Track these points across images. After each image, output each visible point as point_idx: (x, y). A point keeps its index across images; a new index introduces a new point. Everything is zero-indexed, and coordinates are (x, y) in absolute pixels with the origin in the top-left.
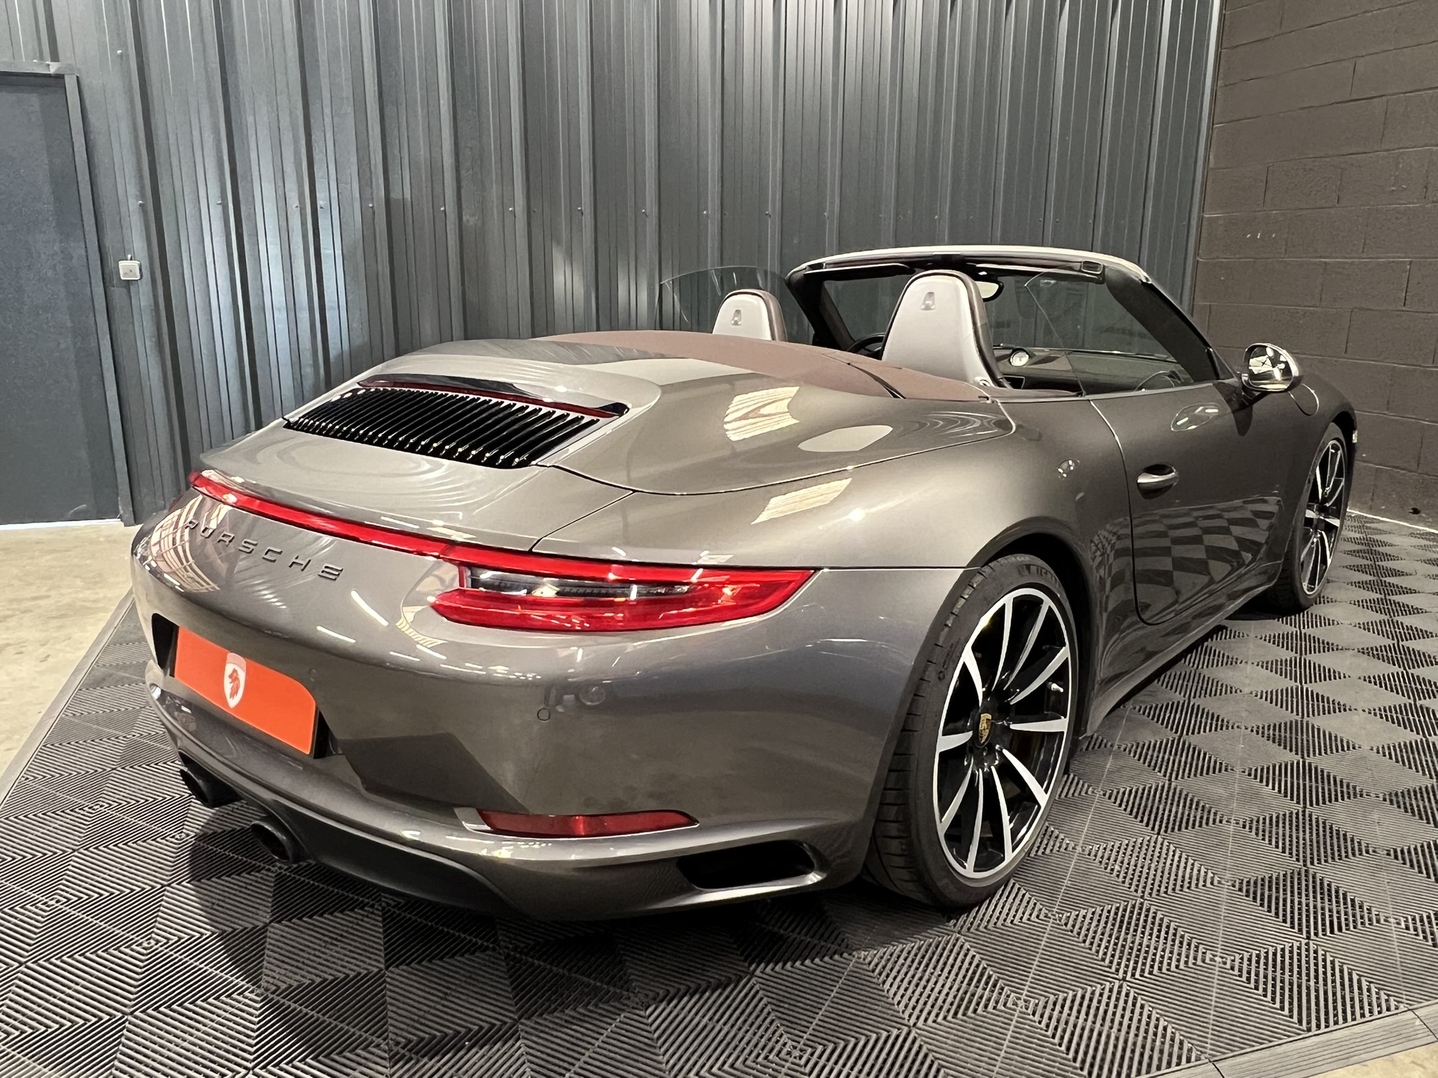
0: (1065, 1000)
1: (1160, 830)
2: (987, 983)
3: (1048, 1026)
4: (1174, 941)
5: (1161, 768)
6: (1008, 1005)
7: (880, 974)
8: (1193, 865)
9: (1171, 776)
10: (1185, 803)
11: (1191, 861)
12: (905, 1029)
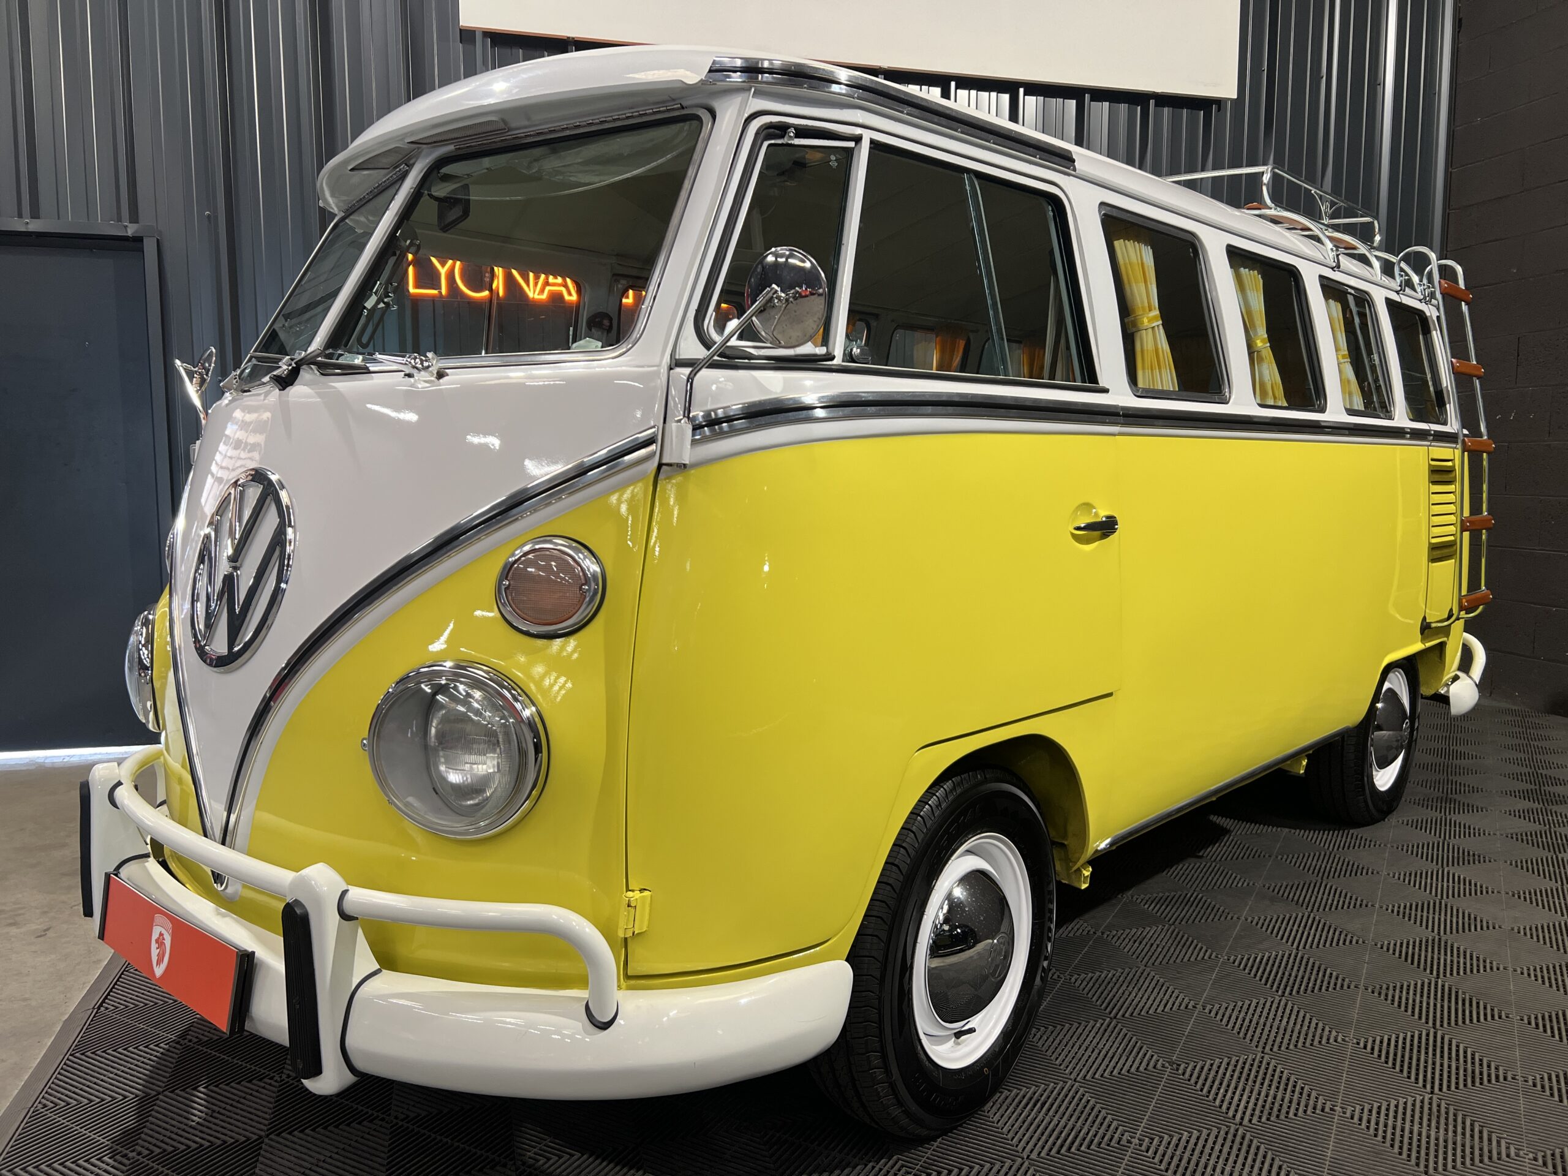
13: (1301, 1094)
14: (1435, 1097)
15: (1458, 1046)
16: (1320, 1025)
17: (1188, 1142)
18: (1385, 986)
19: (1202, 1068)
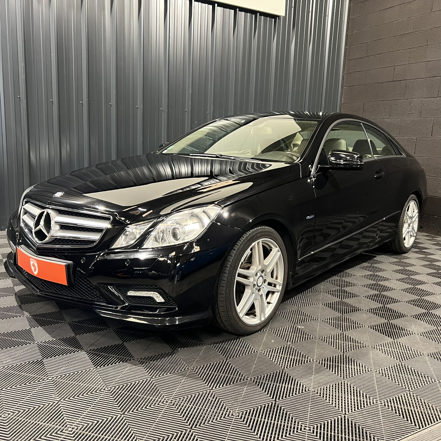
0: (393, 400)
1: (394, 338)
2: (363, 396)
3: (392, 409)
4: (419, 376)
5: (383, 317)
6: (375, 403)
7: (323, 396)
8: (411, 349)
9: (388, 320)
10: (397, 328)
11: (410, 349)
12: (343, 416)
13: (309, 317)
14: (343, 315)
15: (348, 304)
16: (312, 301)
17: (281, 329)
18: (328, 291)
19: (283, 313)
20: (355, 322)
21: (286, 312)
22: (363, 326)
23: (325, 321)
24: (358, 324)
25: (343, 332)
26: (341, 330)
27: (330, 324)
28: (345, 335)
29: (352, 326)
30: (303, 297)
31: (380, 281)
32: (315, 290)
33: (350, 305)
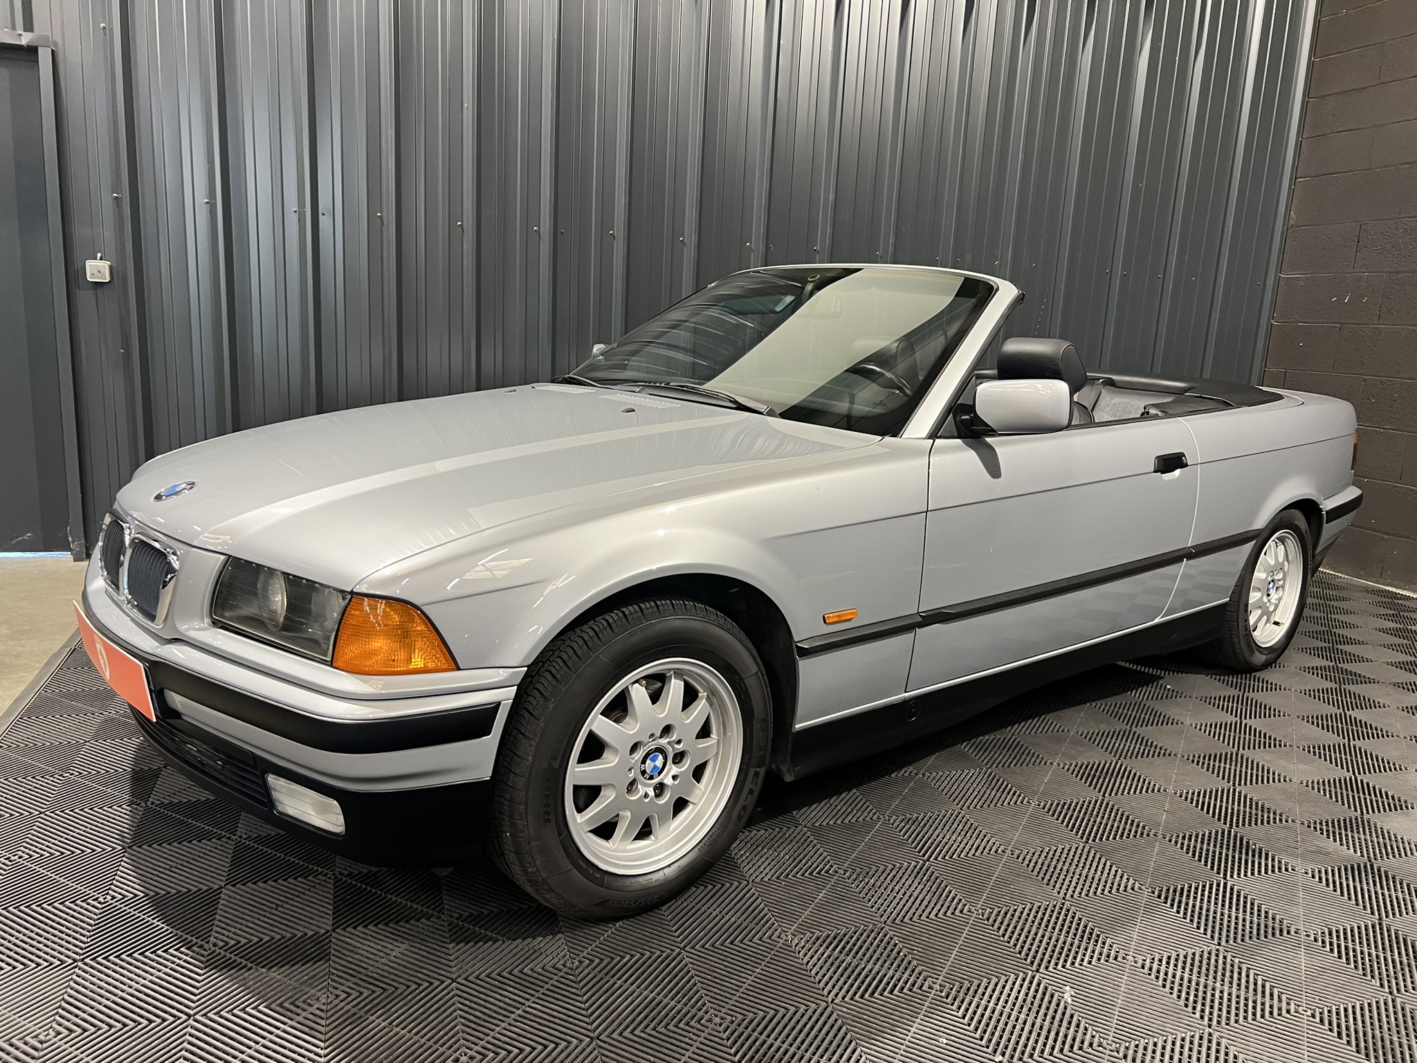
5: (1372, 971)
13: (1096, 941)
14: (1221, 949)
15: (1245, 898)
18: (1181, 835)
19: (1006, 913)
20: (1263, 986)
21: (1017, 914)
22: (1292, 1007)
23: (1151, 969)
24: (1272, 995)
25: (1210, 1026)
26: (1206, 1019)
27: (1168, 985)
28: (1218, 1044)
29: (1251, 1004)
30: (1093, 852)
31: (1373, 812)
32: (1138, 826)
33: (1252, 904)
